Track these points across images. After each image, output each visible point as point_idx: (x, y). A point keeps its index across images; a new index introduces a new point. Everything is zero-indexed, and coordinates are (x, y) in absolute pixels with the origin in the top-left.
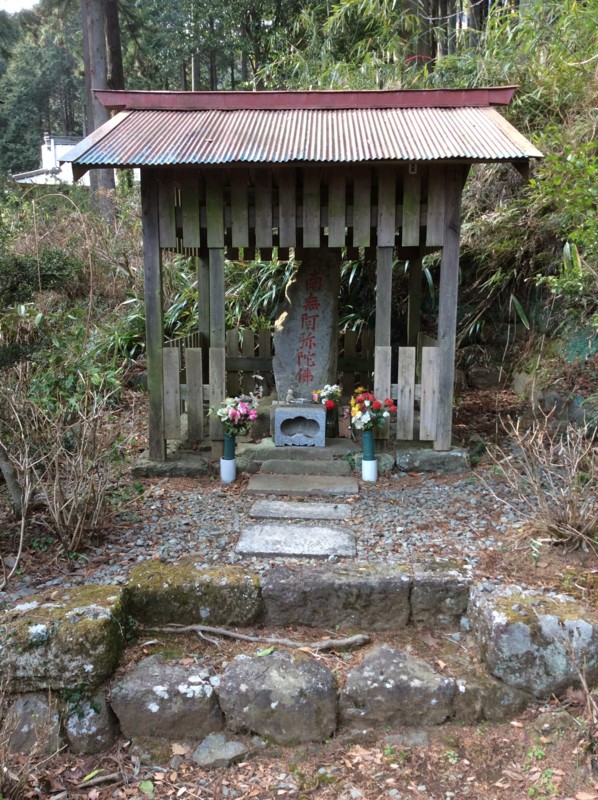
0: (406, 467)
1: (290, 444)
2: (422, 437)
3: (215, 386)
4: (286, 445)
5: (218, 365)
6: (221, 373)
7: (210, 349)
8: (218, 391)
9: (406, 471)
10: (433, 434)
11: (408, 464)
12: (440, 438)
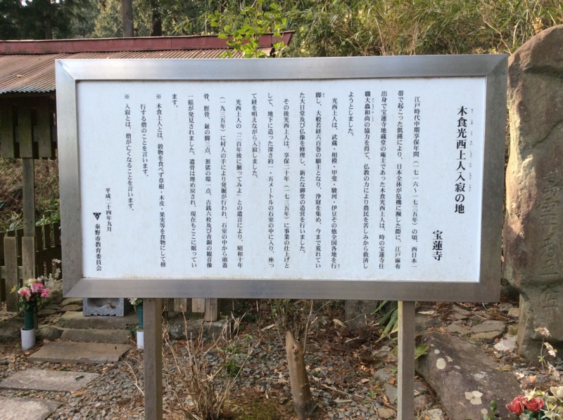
0: (177, 336)
1: (95, 314)
2: (194, 310)
3: (27, 268)
4: (92, 315)
5: (29, 250)
6: (31, 256)
7: (23, 238)
8: (29, 272)
9: (177, 339)
10: (203, 307)
11: (177, 333)
12: (208, 310)
